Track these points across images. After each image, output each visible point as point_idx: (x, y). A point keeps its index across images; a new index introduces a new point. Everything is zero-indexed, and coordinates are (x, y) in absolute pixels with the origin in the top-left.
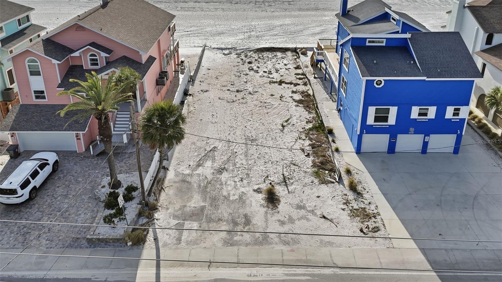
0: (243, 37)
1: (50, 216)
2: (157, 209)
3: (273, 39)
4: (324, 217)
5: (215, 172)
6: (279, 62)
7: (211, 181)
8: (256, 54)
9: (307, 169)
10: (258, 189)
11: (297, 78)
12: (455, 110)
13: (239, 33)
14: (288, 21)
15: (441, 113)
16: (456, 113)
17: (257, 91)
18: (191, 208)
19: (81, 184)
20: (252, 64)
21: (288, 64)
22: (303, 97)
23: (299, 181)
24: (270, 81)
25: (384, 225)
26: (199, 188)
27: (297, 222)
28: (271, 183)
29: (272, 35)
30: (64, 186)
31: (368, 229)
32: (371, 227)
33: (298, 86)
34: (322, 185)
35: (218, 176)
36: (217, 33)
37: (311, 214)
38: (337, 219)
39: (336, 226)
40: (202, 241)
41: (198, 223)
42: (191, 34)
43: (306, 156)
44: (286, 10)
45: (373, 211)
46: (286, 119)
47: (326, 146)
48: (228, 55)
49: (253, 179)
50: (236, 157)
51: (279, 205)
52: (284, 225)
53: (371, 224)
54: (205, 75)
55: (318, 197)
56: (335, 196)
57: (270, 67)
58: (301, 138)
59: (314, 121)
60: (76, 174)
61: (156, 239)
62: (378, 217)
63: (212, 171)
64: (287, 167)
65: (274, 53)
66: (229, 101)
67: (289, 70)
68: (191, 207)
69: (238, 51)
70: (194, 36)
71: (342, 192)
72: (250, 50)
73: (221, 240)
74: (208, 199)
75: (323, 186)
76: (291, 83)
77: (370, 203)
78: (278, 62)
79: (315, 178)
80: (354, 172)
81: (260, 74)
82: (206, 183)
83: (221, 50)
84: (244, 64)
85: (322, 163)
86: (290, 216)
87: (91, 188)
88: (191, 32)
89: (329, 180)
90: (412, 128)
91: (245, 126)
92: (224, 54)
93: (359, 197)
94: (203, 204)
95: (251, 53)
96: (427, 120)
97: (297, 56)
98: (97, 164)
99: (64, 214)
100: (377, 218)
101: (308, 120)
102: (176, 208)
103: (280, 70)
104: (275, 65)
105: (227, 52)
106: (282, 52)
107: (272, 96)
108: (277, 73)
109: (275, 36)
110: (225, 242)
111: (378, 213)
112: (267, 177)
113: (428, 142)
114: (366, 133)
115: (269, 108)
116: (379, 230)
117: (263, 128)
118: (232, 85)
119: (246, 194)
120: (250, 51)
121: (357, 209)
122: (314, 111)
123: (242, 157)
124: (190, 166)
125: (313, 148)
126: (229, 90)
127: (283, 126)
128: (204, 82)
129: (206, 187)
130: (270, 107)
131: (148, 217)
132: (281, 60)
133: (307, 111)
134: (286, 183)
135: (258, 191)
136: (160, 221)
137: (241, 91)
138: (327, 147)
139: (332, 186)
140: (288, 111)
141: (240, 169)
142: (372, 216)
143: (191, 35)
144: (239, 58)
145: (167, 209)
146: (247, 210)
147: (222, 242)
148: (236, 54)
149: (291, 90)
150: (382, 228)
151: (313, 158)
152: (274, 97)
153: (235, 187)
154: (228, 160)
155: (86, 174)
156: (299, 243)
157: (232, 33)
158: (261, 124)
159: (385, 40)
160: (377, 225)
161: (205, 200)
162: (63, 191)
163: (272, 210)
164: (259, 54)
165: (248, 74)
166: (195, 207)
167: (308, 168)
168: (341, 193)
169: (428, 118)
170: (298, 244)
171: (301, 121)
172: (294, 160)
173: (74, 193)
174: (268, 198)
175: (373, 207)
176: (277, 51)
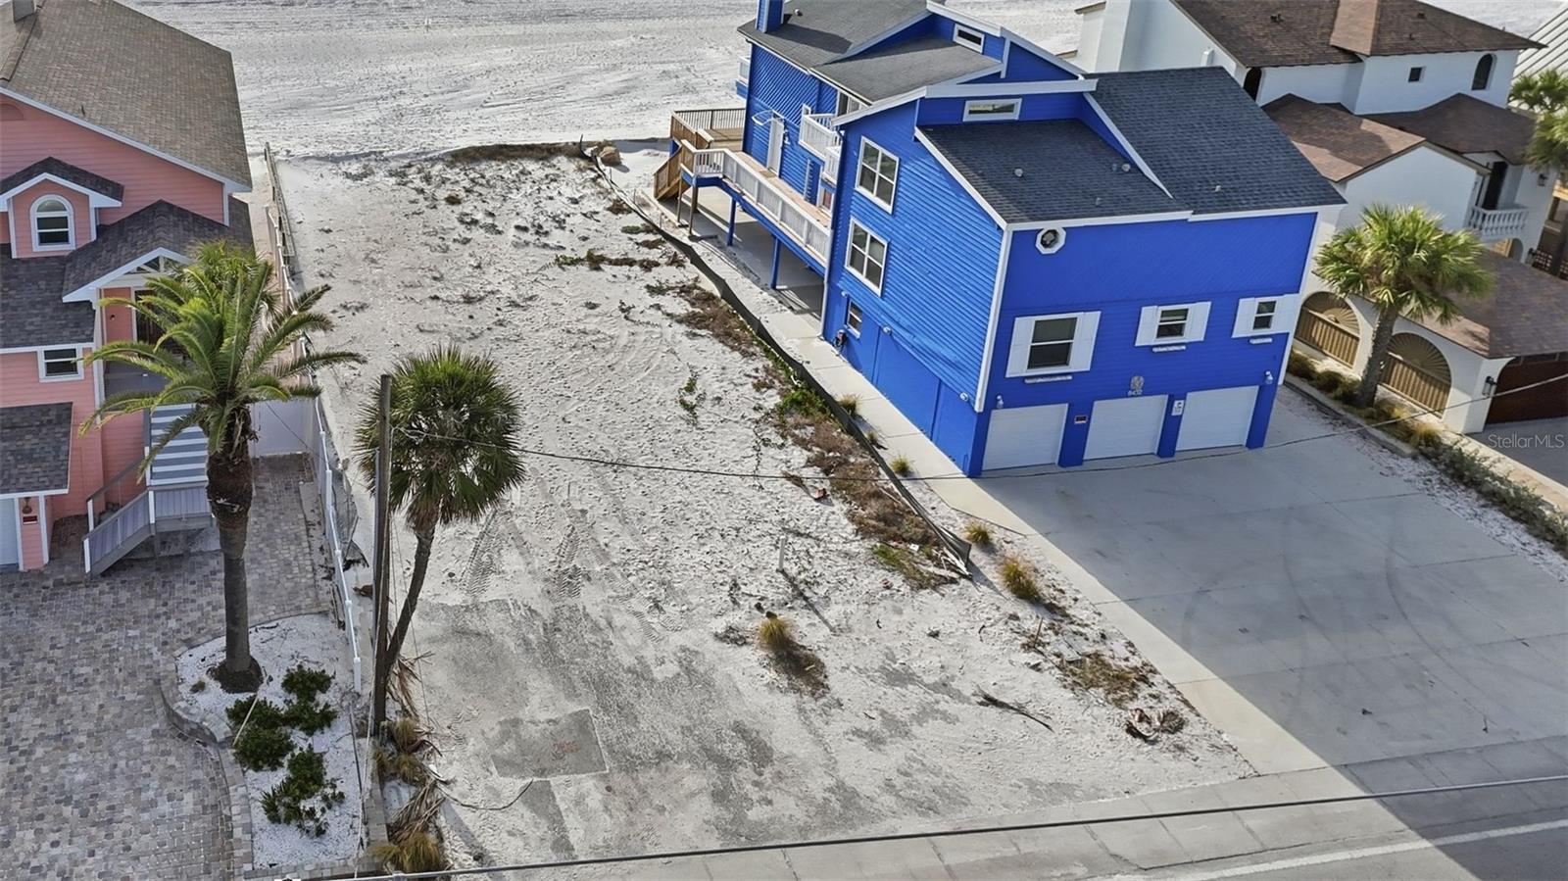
1: (38, 824)
2: (425, 744)
4: (990, 701)
5: (552, 588)
6: (550, 193)
7: (556, 620)
8: (457, 170)
9: (848, 546)
10: (727, 631)
11: (637, 244)
12: (1261, 307)
13: (358, 102)
15: (1223, 320)
16: (1263, 319)
17: (531, 293)
18: (541, 726)
19: (97, 687)
20: (464, 204)
21: (580, 198)
22: (693, 305)
23: (842, 587)
24: (557, 260)
25: (1186, 702)
26: (527, 651)
27: (918, 731)
28: (759, 607)
29: (471, 105)
30: (35, 703)
31: (1150, 723)
32: (1153, 715)
33: (657, 270)
34: (923, 592)
35: (570, 601)
37: (946, 697)
38: (1035, 703)
39: (1047, 726)
41: (593, 777)
43: (817, 500)
45: (1127, 659)
46: (683, 383)
47: (862, 460)
48: (365, 179)
49: (694, 599)
50: (591, 527)
51: (826, 677)
52: (882, 747)
53: (1149, 705)
54: (322, 250)
55: (935, 635)
56: (984, 626)
57: (528, 210)
58: (769, 440)
59: (776, 381)
60: (58, 653)
61: (482, 857)
62: (1155, 680)
63: (540, 585)
64: (781, 546)
65: (515, 163)
66: (459, 335)
67: (596, 217)
68: (541, 722)
69: (393, 165)
71: (998, 607)
72: (431, 159)
73: (706, 827)
74: (581, 688)
75: (930, 597)
76: (628, 262)
77: (1103, 637)
78: (543, 194)
79: (889, 571)
80: (996, 536)
81: (510, 237)
82: (541, 630)
83: (334, 162)
85: (882, 519)
86: (884, 712)
87: (141, 697)
89: (935, 574)
90: (1139, 376)
91: (562, 418)
92: (348, 175)
93: (1062, 621)
94: (574, 707)
95: (440, 167)
96: (1184, 347)
97: (592, 170)
98: (117, 604)
99: (91, 808)
100: (1153, 684)
101: (756, 381)
102: (491, 735)
103: (569, 220)
104: (542, 205)
105: (355, 168)
106: (538, 159)
107: (593, 308)
108: (563, 228)
111: (1145, 665)
112: (736, 585)
113: (1181, 416)
114: (1005, 406)
115: (607, 352)
116: (1183, 723)
117: (626, 420)
118: (435, 278)
119: (697, 652)
120: (434, 161)
121: (1077, 661)
122: (758, 349)
123: (613, 525)
124: (451, 575)
125: (827, 472)
126: (436, 298)
127: (690, 408)
128: (335, 275)
129: (550, 646)
130: (607, 345)
131: (410, 780)
132: (550, 186)
133: (733, 348)
134: (806, 599)
135: (733, 637)
136: (459, 788)
137: (481, 299)
138: (868, 465)
139: (955, 593)
140: (674, 353)
141: (631, 569)
142: (1137, 680)
144: (407, 188)
145: (461, 740)
146: (736, 711)
147: (717, 835)
148: (391, 175)
149: (643, 284)
150: (1185, 712)
151: (846, 507)
152: (597, 310)
153: (648, 634)
154: (572, 541)
155: (98, 645)
158: (611, 407)
159: (1018, 103)
160: (1168, 706)
161: (572, 694)
162: (38, 721)
163: (816, 700)
164: (466, 169)
165: (468, 240)
166: (551, 721)
167: (846, 541)
168: (997, 615)
169: (1187, 341)
170: (966, 805)
171: (736, 385)
172: (786, 517)
173: (90, 726)
174: (779, 659)
175: (1119, 648)
176: (521, 157)
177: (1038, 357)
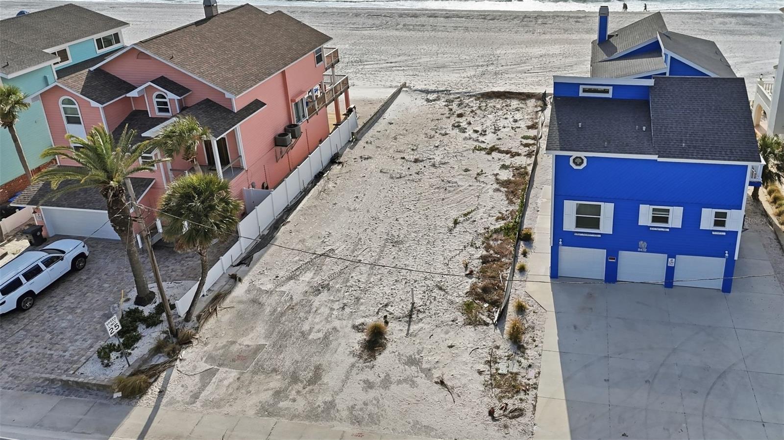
0: (473, 73)
1: (34, 338)
2: (191, 342)
3: (520, 78)
4: (442, 383)
5: (310, 290)
6: (508, 116)
7: (296, 304)
8: (478, 102)
9: (456, 298)
10: (360, 325)
11: (521, 144)
12: (717, 215)
13: (469, 67)
14: (556, 49)
15: (692, 219)
16: (720, 221)
17: (446, 161)
19: (104, 293)
20: (463, 118)
21: (520, 120)
22: (514, 175)
23: (434, 317)
24: (475, 147)
25: (535, 407)
26: (271, 315)
27: (393, 387)
28: (385, 317)
29: (520, 72)
30: (79, 293)
31: (504, 411)
32: (510, 407)
33: (516, 157)
34: (469, 326)
35: (311, 298)
36: (435, 66)
37: (424, 375)
38: (461, 388)
39: (454, 400)
40: (228, 402)
41: (238, 372)
42: (396, 67)
43: (466, 275)
44: (566, 30)
45: (529, 380)
46: (466, 212)
47: (507, 261)
48: (433, 102)
49: (362, 308)
50: (354, 268)
51: (380, 354)
52: (369, 390)
53: (512, 403)
54: (379, 132)
55: (451, 347)
56: (478, 348)
57: (489, 123)
58: (475, 244)
59: (510, 217)
60: (105, 277)
61: (162, 392)
62: (532, 393)
63: (307, 288)
64: (427, 292)
65: (508, 101)
66: (394, 176)
67: (517, 129)
68: (243, 345)
69: (452, 97)
70: (398, 70)
71: (495, 341)
73: (258, 404)
74: (274, 335)
75: (469, 329)
76: (507, 152)
77: (530, 366)
78: (505, 116)
79: (462, 314)
80: (531, 308)
81: (467, 135)
82: (286, 307)
83: (426, 93)
84: (449, 118)
85: (485, 289)
86: (388, 375)
88: (397, 64)
89: (482, 319)
90: (644, 241)
91: (397, 219)
92: (428, 100)
93: (518, 354)
94: (262, 342)
95: (471, 99)
96: (668, 230)
97: (542, 107)
100: (528, 394)
101: (500, 216)
102: (219, 345)
103: (503, 130)
104: (498, 121)
105: (431, 97)
106: (520, 100)
107: (466, 172)
108: (494, 133)
109: (525, 73)
110: (263, 407)
111: (535, 384)
112: (386, 305)
113: (674, 267)
114: (563, 245)
115: (450, 192)
116: (521, 415)
117: (423, 224)
118: (413, 150)
119: (338, 331)
120: (471, 96)
121: (502, 374)
122: (519, 201)
123: (365, 269)
124: (277, 277)
125: (483, 263)
126: (404, 158)
127: (456, 222)
128: (373, 143)
129: (282, 314)
130: (453, 189)
131: (169, 355)
132: (513, 113)
133: (508, 199)
134: (411, 318)
135: (357, 328)
136: (183, 363)
137: (422, 161)
138: (507, 264)
139: (482, 330)
140: (478, 197)
141: (351, 289)
142: (523, 390)
143: (394, 69)
144: (447, 108)
145: (206, 344)
146: (324, 360)
147: (258, 409)
148: (446, 101)
149: (502, 163)
150: (529, 413)
151: (475, 280)
152: (468, 173)
153: (326, 319)
154: (341, 272)
156: (378, 422)
157: (458, 66)
158: (423, 217)
159: (611, 89)
160: (523, 405)
161: (269, 336)
162: (73, 301)
163: (364, 363)
164: (482, 102)
165: (446, 134)
166: (248, 345)
167: (459, 296)
168: (490, 344)
169: (670, 227)
170: (376, 424)
171: (489, 216)
172: (443, 280)
173: (86, 307)
174: (369, 341)
175: (532, 373)
176: (513, 98)
177: (580, 222)
